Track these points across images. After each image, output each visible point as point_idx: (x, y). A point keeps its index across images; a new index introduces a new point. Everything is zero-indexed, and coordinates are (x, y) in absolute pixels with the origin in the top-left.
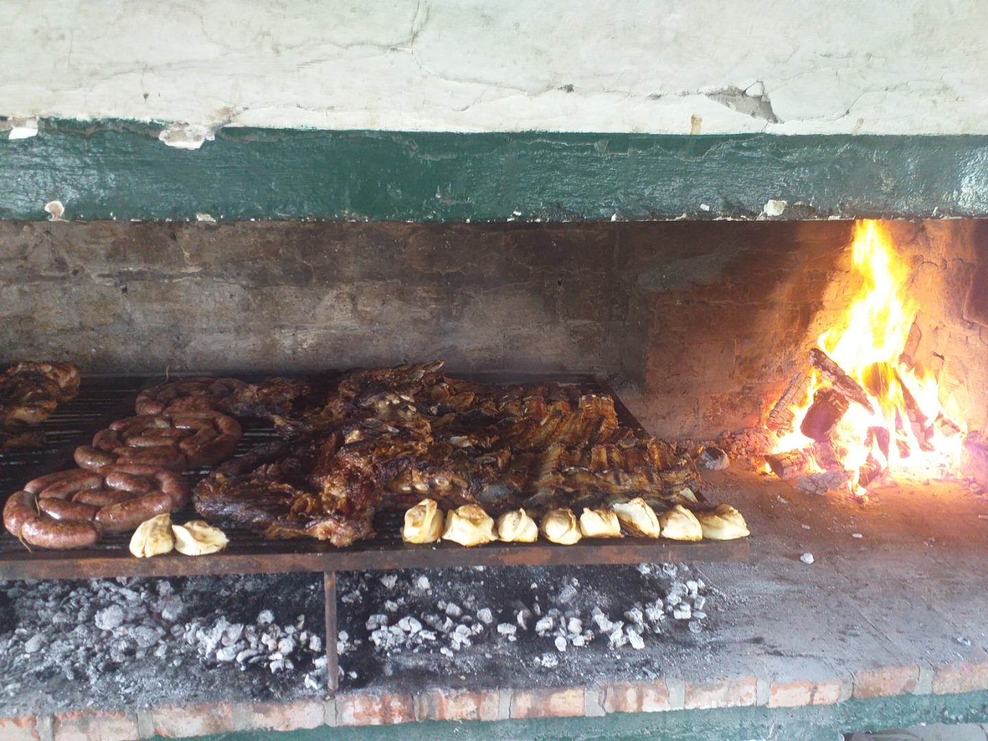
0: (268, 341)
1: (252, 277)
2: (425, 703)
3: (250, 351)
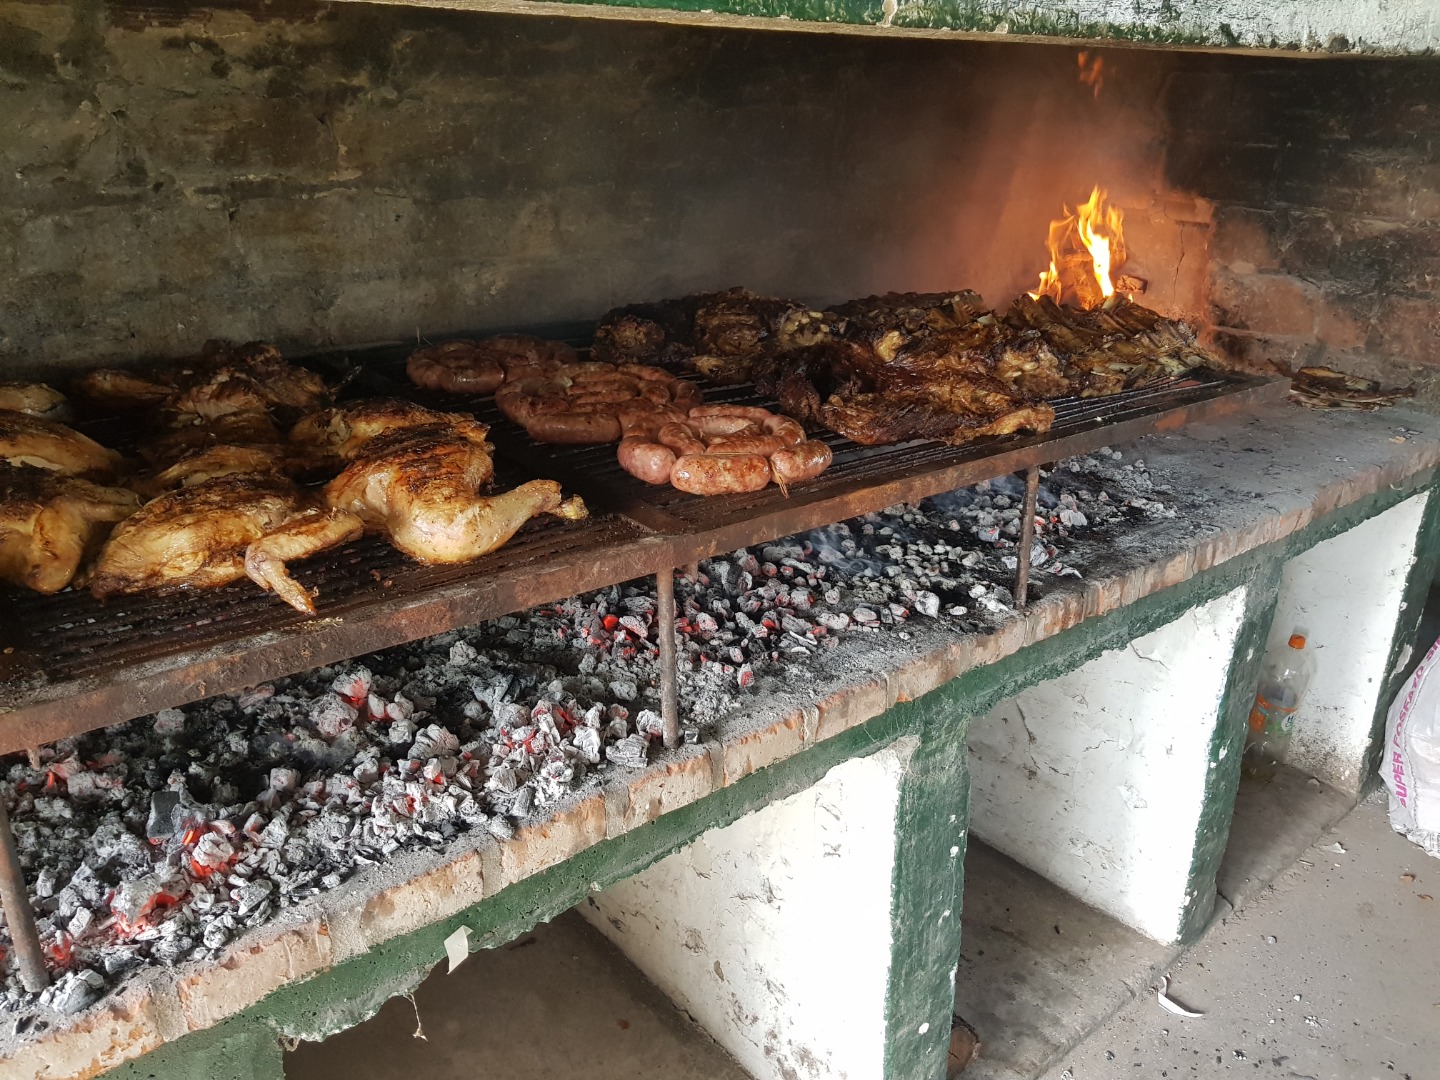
0: (444, 288)
1: (429, 184)
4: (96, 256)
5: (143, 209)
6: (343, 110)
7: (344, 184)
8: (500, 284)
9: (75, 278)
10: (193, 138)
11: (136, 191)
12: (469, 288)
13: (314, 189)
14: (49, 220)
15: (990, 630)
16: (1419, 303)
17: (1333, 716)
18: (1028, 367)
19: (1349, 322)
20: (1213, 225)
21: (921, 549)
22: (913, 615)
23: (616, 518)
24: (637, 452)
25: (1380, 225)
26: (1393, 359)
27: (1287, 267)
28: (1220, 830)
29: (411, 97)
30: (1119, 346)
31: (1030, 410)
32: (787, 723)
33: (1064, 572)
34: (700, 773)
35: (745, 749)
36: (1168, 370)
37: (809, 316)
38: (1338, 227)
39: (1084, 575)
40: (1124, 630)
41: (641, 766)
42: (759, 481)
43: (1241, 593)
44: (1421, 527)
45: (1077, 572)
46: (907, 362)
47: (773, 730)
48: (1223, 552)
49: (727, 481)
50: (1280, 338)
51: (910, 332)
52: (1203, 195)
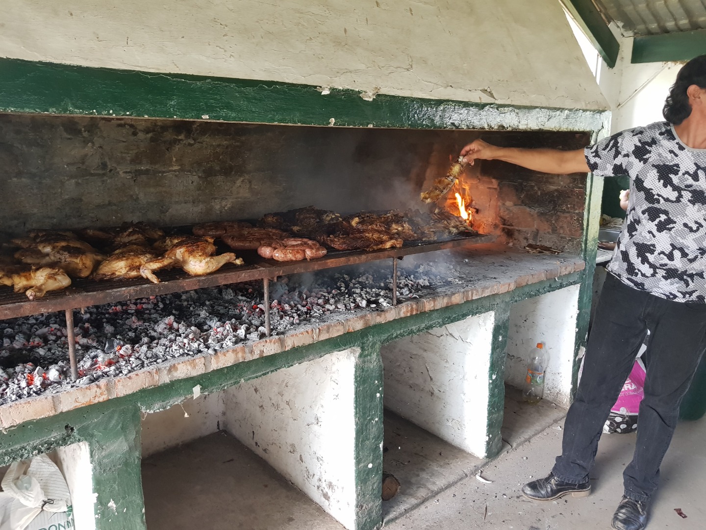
0: (208, 207)
4: (88, 193)
5: (105, 178)
6: (175, 147)
7: (175, 171)
8: (228, 206)
9: (81, 200)
10: (124, 155)
11: (103, 172)
12: (218, 207)
13: (164, 172)
14: (74, 181)
15: (383, 311)
16: (567, 215)
17: (558, 376)
18: (400, 229)
19: (546, 223)
20: (498, 188)
21: (367, 290)
22: (357, 307)
23: (254, 266)
24: (263, 248)
25: (552, 188)
26: (561, 235)
27: (523, 203)
28: (498, 411)
29: (199, 143)
30: (436, 224)
31: (394, 240)
32: (307, 332)
33: (413, 296)
34: (277, 344)
35: (293, 339)
36: (452, 232)
37: (335, 215)
38: (539, 189)
39: (420, 298)
40: (440, 320)
41: (257, 339)
42: (300, 257)
43: (492, 313)
44: (579, 299)
45: (417, 296)
46: (360, 226)
47: (302, 334)
48: (476, 294)
49: (290, 256)
50: (524, 229)
51: (363, 218)
52: (494, 178)
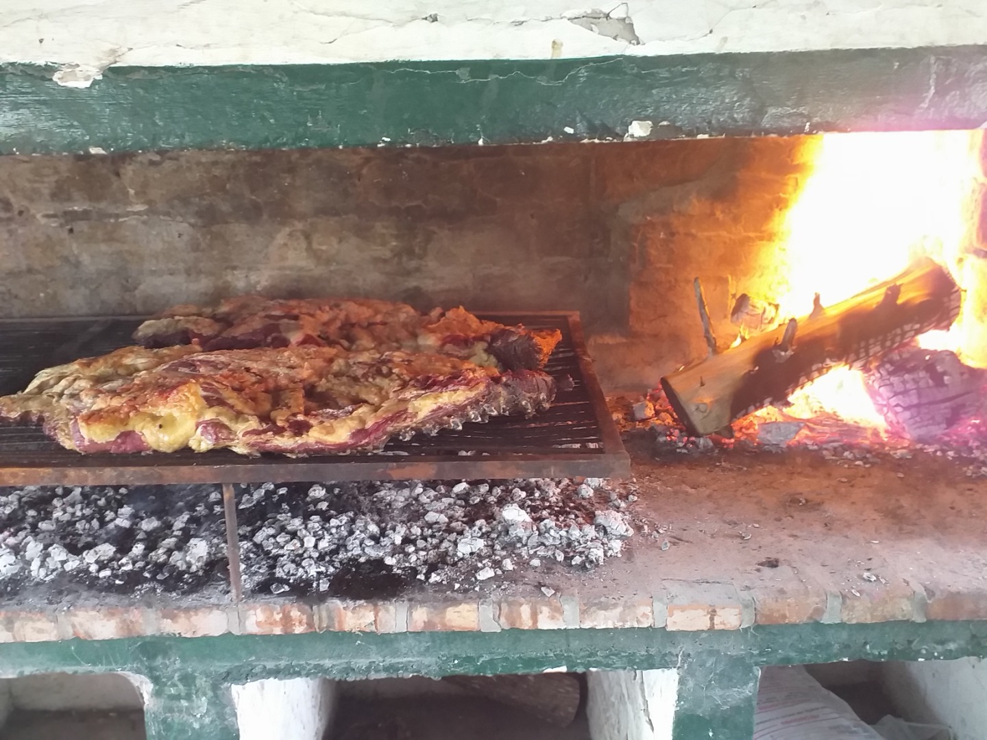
0: (220, 283)
1: (199, 214)
2: (324, 614)
3: (201, 293)
5: (13, 226)
7: (138, 213)
8: (264, 283)
11: (8, 215)
12: (240, 284)
13: (117, 216)
